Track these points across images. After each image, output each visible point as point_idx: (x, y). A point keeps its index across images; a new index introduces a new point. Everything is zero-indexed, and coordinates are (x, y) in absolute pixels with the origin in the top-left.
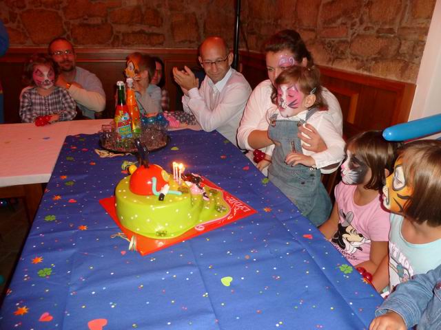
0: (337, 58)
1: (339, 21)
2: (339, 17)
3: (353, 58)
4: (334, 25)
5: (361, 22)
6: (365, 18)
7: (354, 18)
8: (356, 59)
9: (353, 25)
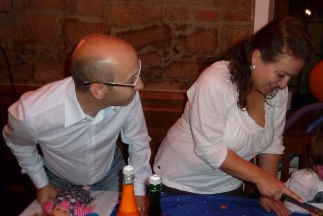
3: (172, 80)
6: (179, 48)
7: (165, 48)
8: (176, 81)
9: (166, 54)
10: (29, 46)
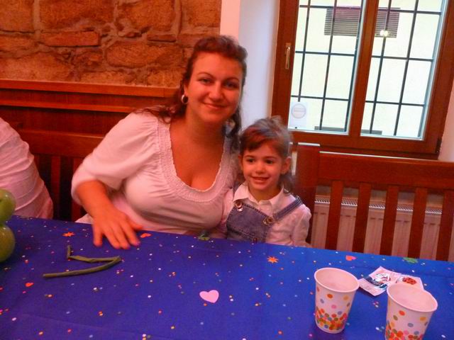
0: (86, 71)
2: (77, 20)
3: (116, 69)
5: (121, 28)
8: (121, 71)
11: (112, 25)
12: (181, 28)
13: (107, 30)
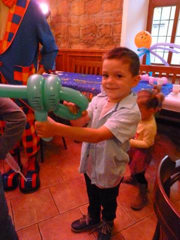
0: (91, 46)
1: (90, 35)
2: (89, 33)
4: (88, 36)
5: (99, 35)
8: (99, 46)
10: (59, 36)
11: (97, 34)
12: (113, 34)
13: (96, 36)
